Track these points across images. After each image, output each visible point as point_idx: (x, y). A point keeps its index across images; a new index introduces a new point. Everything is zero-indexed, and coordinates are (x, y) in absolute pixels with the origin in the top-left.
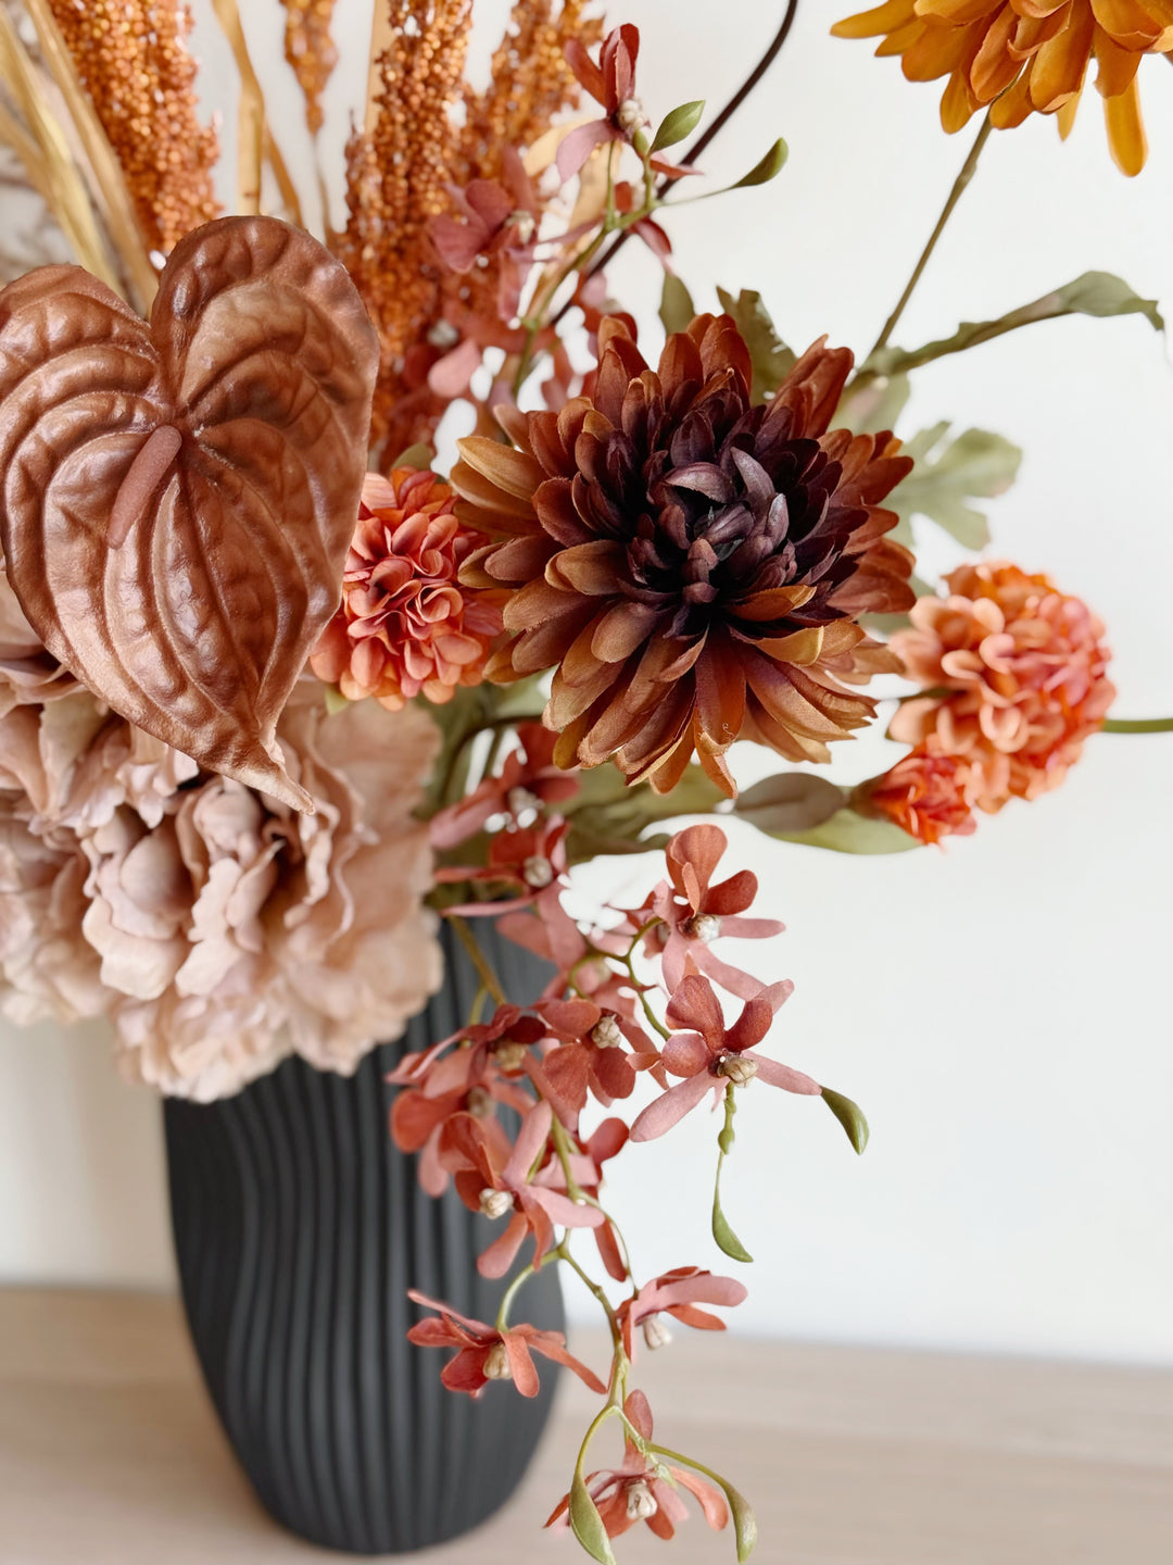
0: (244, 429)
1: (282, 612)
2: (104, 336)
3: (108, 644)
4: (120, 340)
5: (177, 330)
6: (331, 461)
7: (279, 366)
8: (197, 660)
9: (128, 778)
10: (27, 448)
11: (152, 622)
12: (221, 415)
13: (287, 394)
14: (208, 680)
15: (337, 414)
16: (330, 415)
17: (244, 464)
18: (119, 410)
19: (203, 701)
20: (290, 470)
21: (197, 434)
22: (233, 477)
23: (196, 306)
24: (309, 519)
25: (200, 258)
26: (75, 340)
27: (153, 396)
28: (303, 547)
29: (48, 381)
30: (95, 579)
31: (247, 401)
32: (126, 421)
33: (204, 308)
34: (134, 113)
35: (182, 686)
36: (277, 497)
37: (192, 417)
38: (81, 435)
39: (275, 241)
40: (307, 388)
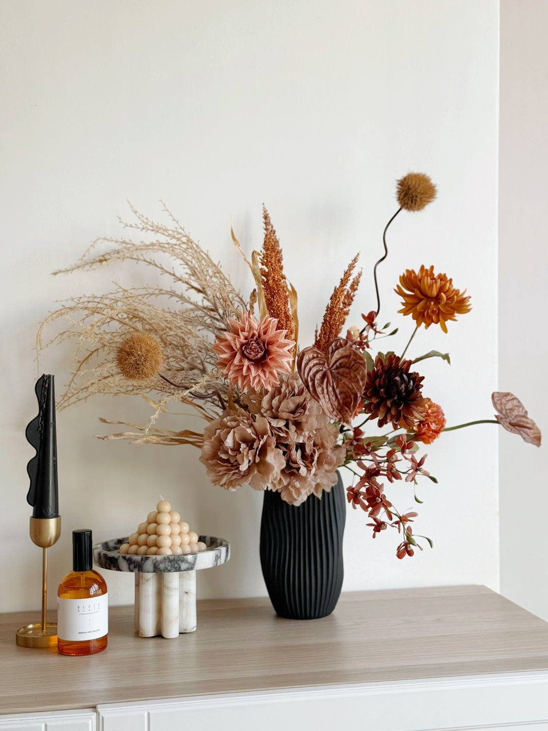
0: (341, 370)
1: (352, 396)
2: (318, 357)
4: (320, 357)
5: (330, 356)
6: (361, 373)
7: (347, 360)
8: (335, 406)
9: (305, 434)
10: (311, 374)
11: (330, 400)
12: (337, 368)
13: (349, 364)
14: (337, 409)
16: (359, 366)
17: (342, 375)
18: (321, 368)
19: (337, 413)
20: (352, 375)
21: (333, 371)
22: (340, 377)
24: (358, 382)
26: (313, 358)
27: (326, 366)
29: (311, 364)
30: (323, 393)
31: (341, 366)
32: (322, 370)
33: (334, 352)
35: (334, 410)
37: (332, 369)
38: (317, 372)
39: (345, 342)
40: (353, 363)
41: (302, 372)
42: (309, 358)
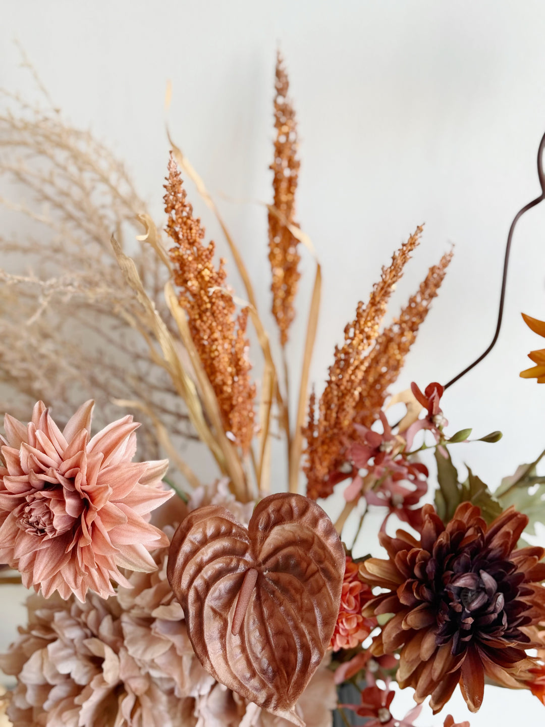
0: (285, 577)
1: (300, 656)
2: (228, 533)
3: (227, 663)
4: (235, 535)
5: (259, 535)
6: (325, 604)
7: (301, 552)
10: (198, 582)
12: (276, 568)
13: (304, 565)
14: (264, 672)
15: (328, 585)
16: (324, 585)
17: (285, 590)
18: (233, 564)
19: (262, 681)
20: (306, 601)
21: (265, 573)
22: (278, 593)
23: (268, 527)
24: (314, 625)
25: (271, 509)
26: (217, 535)
27: (248, 557)
28: (310, 633)
29: (206, 553)
30: (223, 635)
31: (287, 564)
32: (236, 568)
33: (272, 528)
34: (224, 383)
35: (254, 674)
36: (300, 609)
37: (263, 567)
38: (219, 575)
39: (302, 505)
40: (314, 566)
41: (177, 573)
42: (205, 535)
